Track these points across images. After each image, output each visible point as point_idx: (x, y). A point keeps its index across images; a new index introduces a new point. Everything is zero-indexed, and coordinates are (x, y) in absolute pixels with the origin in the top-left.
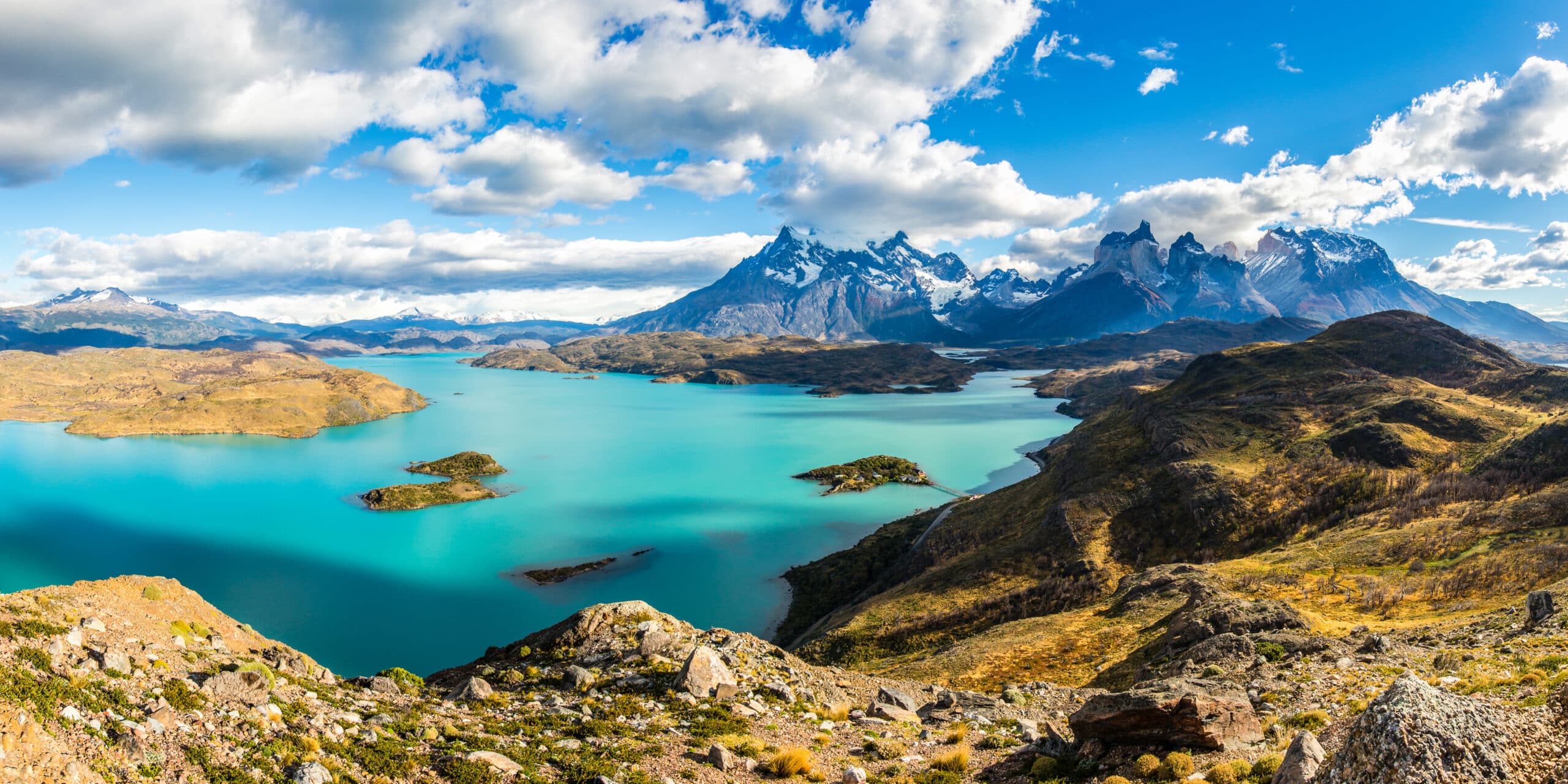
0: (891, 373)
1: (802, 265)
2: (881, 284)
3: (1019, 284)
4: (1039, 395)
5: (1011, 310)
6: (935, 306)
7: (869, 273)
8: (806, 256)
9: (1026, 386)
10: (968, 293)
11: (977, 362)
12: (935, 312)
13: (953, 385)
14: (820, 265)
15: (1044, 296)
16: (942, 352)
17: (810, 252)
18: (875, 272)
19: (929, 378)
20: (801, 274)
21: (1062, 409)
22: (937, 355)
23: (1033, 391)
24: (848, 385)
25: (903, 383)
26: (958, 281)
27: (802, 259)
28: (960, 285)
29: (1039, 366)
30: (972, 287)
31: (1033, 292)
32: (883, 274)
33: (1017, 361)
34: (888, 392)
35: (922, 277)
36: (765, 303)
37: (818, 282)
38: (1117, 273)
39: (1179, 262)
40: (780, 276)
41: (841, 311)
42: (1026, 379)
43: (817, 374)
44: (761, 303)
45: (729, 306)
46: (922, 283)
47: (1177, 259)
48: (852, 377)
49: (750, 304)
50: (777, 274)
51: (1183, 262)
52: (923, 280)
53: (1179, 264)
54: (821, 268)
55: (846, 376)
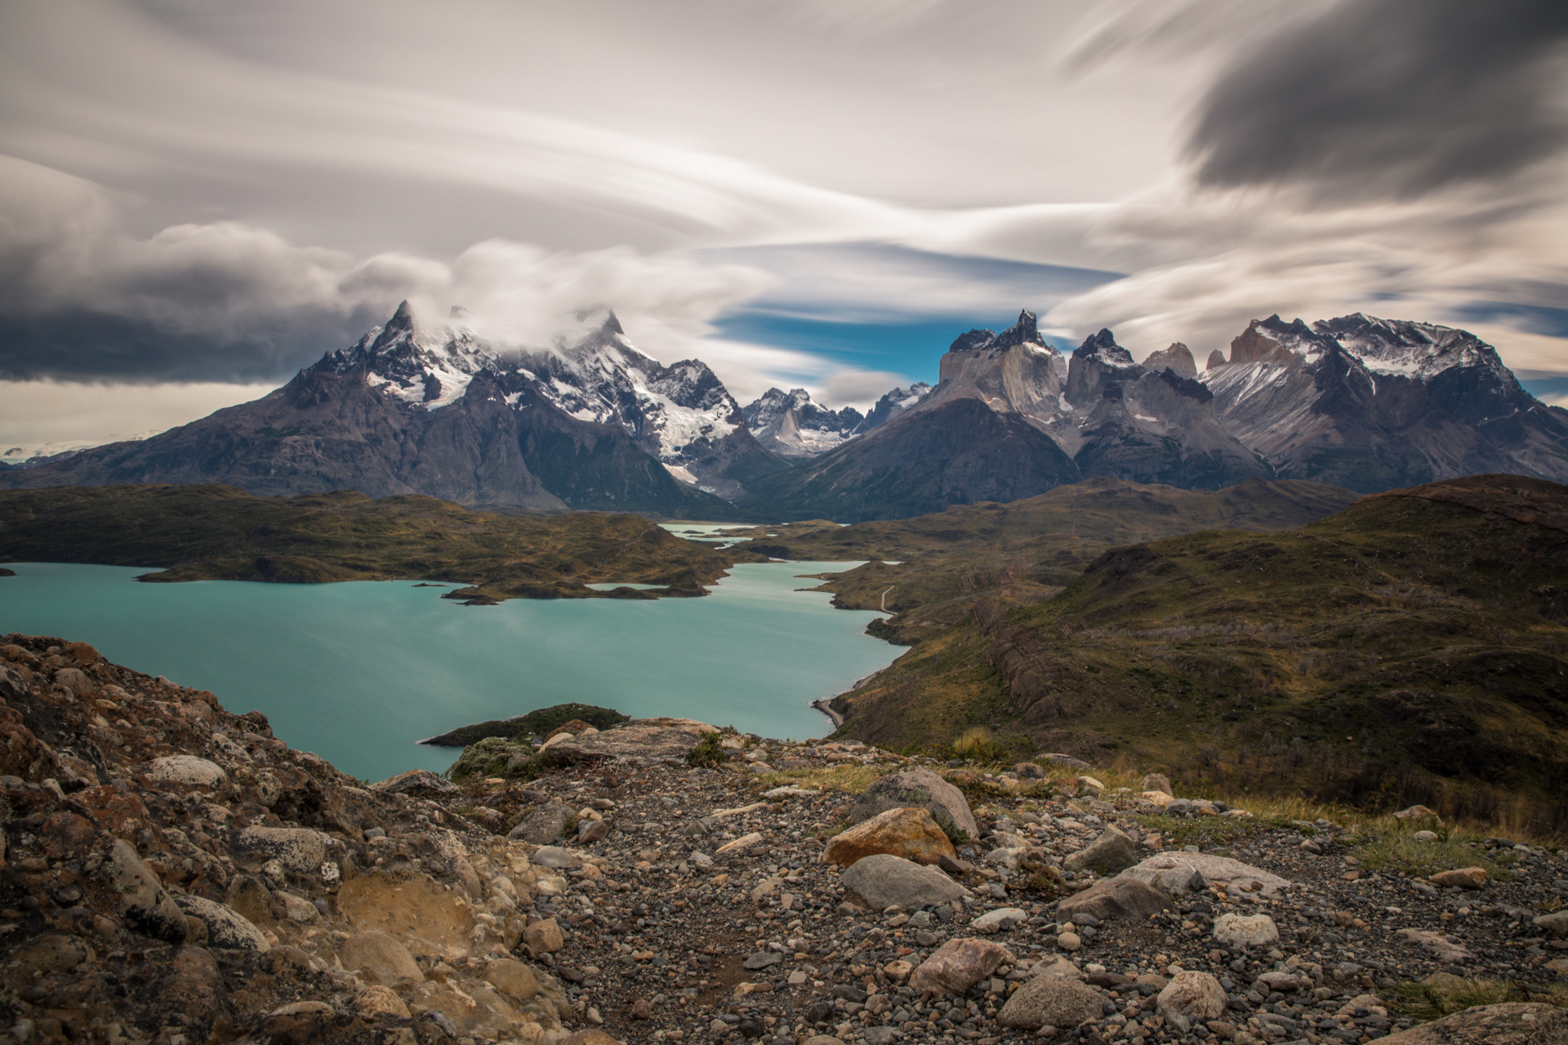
0: (590, 564)
1: (437, 372)
2: (577, 408)
3: (810, 417)
4: (838, 604)
5: (795, 459)
6: (667, 451)
7: (556, 390)
8: (445, 355)
9: (819, 589)
10: (725, 428)
11: (736, 546)
12: (667, 460)
13: (696, 586)
14: (467, 371)
15: (852, 437)
16: (679, 529)
17: (451, 348)
18: (564, 388)
19: (654, 572)
20: (433, 387)
21: (876, 629)
22: (669, 533)
23: (830, 596)
24: (516, 583)
25: (609, 581)
26: (706, 408)
27: (435, 360)
28: (709, 416)
29: (841, 555)
30: (730, 420)
31: (832, 429)
32: (577, 392)
33: (804, 547)
34: (584, 596)
35: (647, 400)
36: (366, 436)
37: (463, 402)
38: (977, 400)
39: (1087, 380)
40: (395, 387)
41: (504, 454)
42: (818, 577)
43: (461, 565)
44: (358, 435)
45: (296, 437)
46: (647, 411)
47: (1083, 376)
48: (523, 570)
49: (336, 436)
50: (389, 384)
51: (1093, 380)
52: (647, 405)
53: (1086, 385)
54: (470, 378)
55: (511, 568)
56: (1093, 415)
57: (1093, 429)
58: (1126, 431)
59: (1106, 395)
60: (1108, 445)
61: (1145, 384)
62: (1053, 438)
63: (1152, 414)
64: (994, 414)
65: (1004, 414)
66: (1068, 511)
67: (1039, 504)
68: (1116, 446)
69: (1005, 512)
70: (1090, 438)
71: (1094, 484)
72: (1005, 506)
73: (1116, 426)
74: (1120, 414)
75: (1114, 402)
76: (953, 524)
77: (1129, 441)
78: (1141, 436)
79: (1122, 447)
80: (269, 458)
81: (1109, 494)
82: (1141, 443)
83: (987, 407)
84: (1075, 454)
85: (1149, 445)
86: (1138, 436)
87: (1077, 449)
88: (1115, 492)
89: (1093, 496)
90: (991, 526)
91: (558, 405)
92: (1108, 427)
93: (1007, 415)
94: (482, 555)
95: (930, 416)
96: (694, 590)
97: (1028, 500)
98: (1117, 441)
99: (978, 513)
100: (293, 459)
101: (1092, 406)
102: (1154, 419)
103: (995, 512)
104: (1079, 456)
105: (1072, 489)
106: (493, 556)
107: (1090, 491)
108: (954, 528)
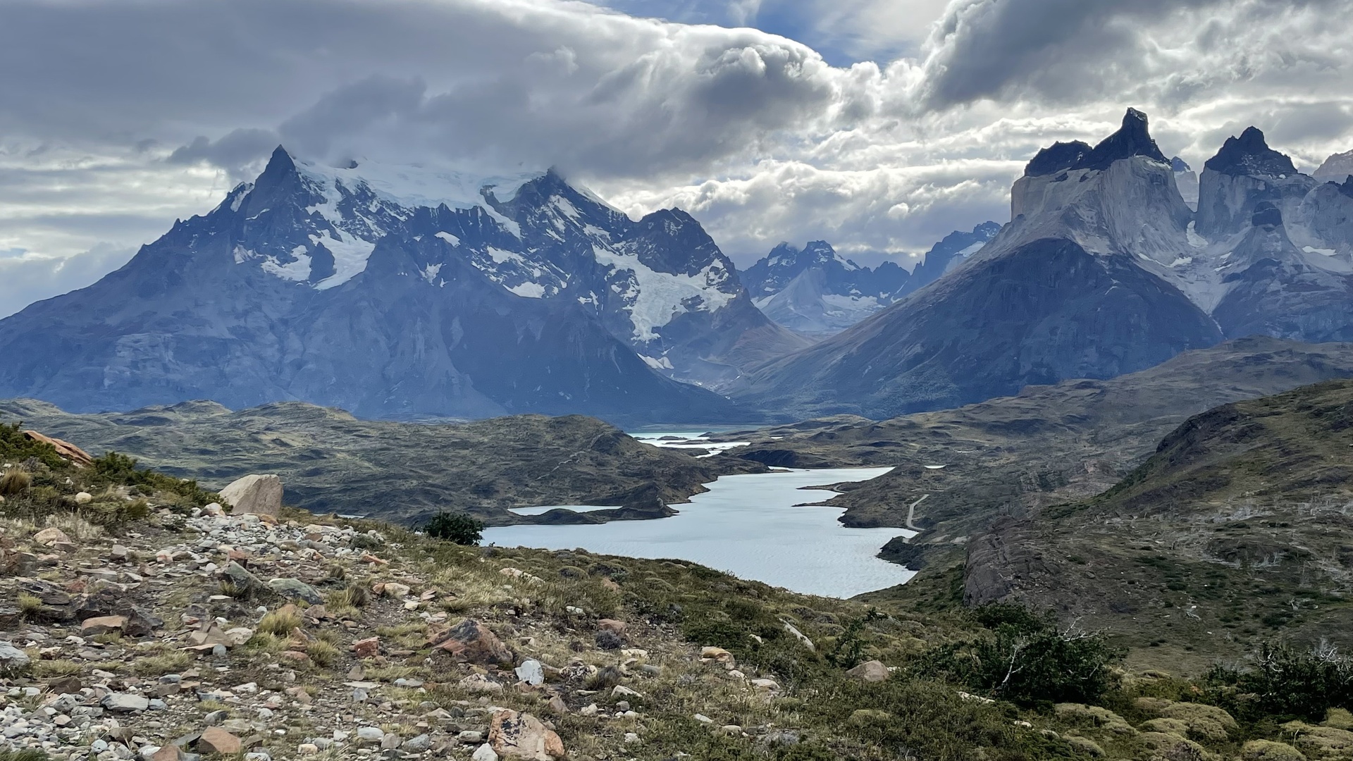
0: (519, 482)
1: (326, 240)
2: (519, 281)
3: (835, 276)
4: (849, 521)
6: (642, 333)
7: (490, 258)
8: (337, 217)
9: (827, 503)
10: (717, 299)
12: (640, 345)
14: (368, 239)
15: (891, 302)
18: (499, 256)
19: (606, 490)
20: (323, 262)
21: (892, 550)
25: (544, 504)
26: (689, 272)
27: (325, 224)
28: (694, 284)
30: (724, 287)
31: (867, 293)
32: (518, 258)
35: (612, 266)
36: (232, 330)
37: (363, 280)
38: (1065, 239)
39: (1228, 202)
40: (270, 264)
41: (420, 346)
42: (830, 488)
43: (344, 491)
44: (220, 329)
45: (137, 336)
46: (613, 280)
47: (1221, 198)
48: (426, 493)
49: (193, 333)
50: (263, 260)
51: (1236, 202)
52: (613, 272)
53: (1226, 208)
54: (372, 247)
55: (410, 492)
56: (1237, 252)
57: (1239, 270)
58: (1289, 270)
59: (1256, 221)
60: (1264, 291)
61: (1316, 202)
62: (1180, 288)
63: (1329, 245)
64: (1091, 259)
65: (1105, 258)
66: (1196, 385)
67: (1153, 379)
68: (1276, 293)
69: (1104, 391)
70: (1236, 284)
71: (1237, 347)
72: (1105, 384)
73: (1274, 264)
74: (1279, 246)
75: (1269, 230)
76: (1027, 411)
77: (1294, 284)
78: (1314, 276)
79: (1284, 294)
80: (103, 365)
81: (1259, 360)
82: (1314, 286)
83: (1080, 248)
84: (1213, 308)
85: (1327, 288)
86: (1307, 276)
87: (1217, 300)
88: (1269, 357)
89: (1236, 365)
90: (1083, 411)
91: (493, 278)
92: (1262, 268)
93: (1109, 258)
94: (373, 477)
95: (998, 266)
96: (655, 510)
97: (1140, 374)
98: (1276, 285)
99: (1062, 395)
100: (134, 365)
101: (1239, 237)
102: (1331, 252)
103: (1088, 391)
104: (1218, 311)
105: (1204, 357)
106: (387, 477)
107: (1231, 357)
108: (1028, 417)
